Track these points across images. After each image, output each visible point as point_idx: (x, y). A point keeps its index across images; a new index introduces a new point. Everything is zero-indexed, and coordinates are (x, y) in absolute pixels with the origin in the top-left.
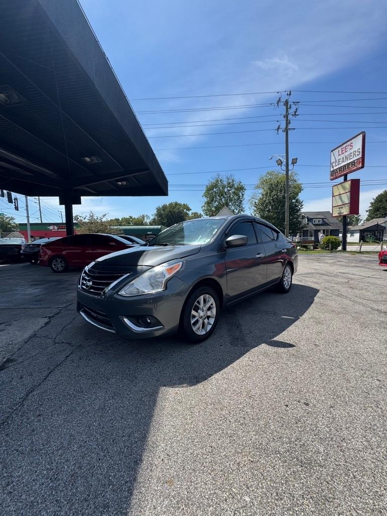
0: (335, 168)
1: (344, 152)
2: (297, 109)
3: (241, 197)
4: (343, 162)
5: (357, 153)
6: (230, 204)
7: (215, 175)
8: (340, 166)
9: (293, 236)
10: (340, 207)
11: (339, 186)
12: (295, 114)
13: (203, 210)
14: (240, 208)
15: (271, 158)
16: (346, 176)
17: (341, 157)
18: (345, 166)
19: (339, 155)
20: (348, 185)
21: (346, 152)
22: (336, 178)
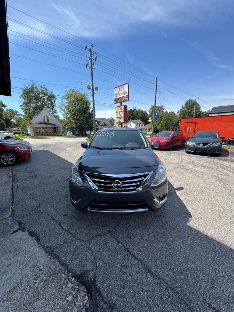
0: (116, 98)
1: (120, 90)
2: (96, 57)
3: (53, 103)
4: (120, 95)
5: (126, 93)
6: (46, 107)
7: (31, 82)
8: (118, 97)
9: (91, 131)
10: (120, 118)
11: (119, 107)
12: (95, 60)
13: (22, 109)
14: (53, 111)
15: (81, 83)
16: (121, 103)
17: (119, 92)
18: (121, 98)
19: (118, 91)
20: (123, 107)
21: (121, 90)
22: (117, 103)
